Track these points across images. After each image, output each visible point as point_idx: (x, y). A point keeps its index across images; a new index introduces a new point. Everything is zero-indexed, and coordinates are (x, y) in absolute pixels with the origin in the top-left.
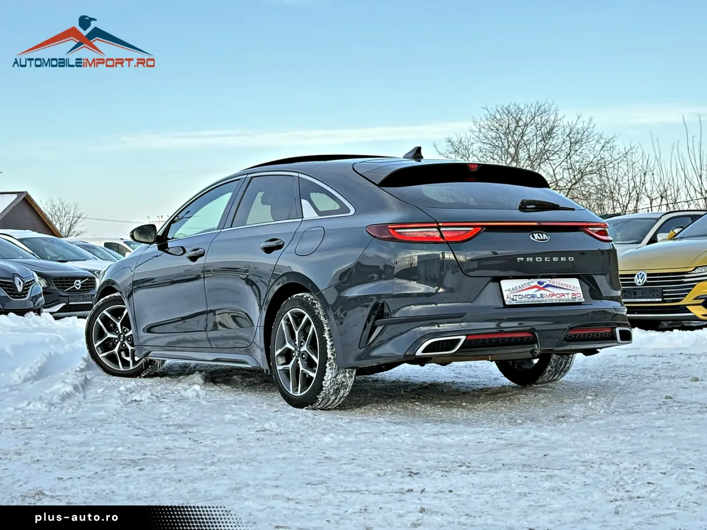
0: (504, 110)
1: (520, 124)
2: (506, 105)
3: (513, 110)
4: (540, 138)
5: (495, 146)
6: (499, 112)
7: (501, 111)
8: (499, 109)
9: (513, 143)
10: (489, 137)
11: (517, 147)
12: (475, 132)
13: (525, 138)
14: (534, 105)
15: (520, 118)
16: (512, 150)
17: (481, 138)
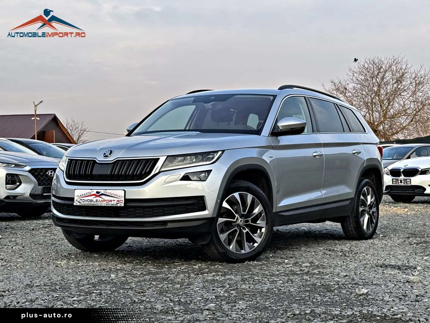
0: (371, 61)
1: (381, 71)
2: (372, 58)
3: (377, 61)
4: (395, 81)
5: (363, 86)
6: (366, 62)
7: (368, 62)
8: (366, 61)
9: (377, 84)
10: (359, 79)
11: (379, 86)
12: (350, 76)
13: (385, 80)
14: (391, 58)
15: (381, 66)
16: (375, 89)
17: (354, 80)
